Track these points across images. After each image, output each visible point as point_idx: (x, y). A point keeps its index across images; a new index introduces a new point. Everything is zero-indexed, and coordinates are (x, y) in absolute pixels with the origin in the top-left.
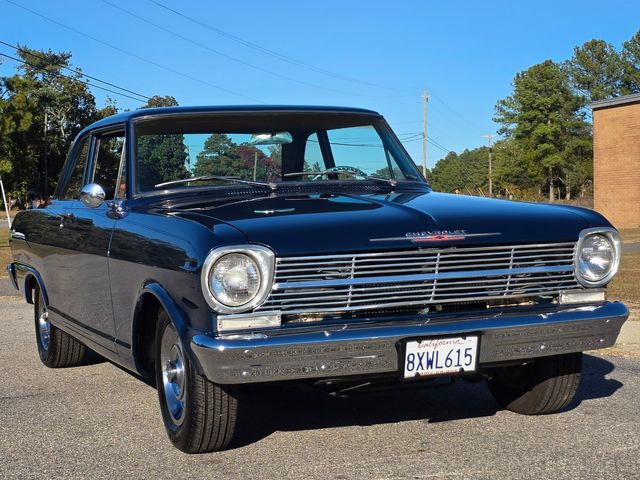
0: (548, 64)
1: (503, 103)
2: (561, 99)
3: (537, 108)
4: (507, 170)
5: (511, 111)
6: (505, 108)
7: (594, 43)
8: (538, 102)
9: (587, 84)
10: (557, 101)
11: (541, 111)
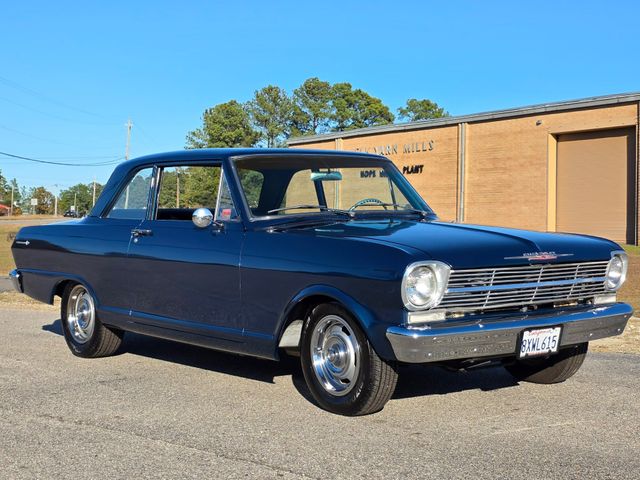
0: (232, 103)
1: (194, 134)
2: (243, 134)
3: (224, 140)
4: (197, 193)
5: (200, 141)
6: (194, 138)
7: (271, 89)
8: (224, 135)
9: (264, 122)
10: (240, 135)
11: (227, 143)
